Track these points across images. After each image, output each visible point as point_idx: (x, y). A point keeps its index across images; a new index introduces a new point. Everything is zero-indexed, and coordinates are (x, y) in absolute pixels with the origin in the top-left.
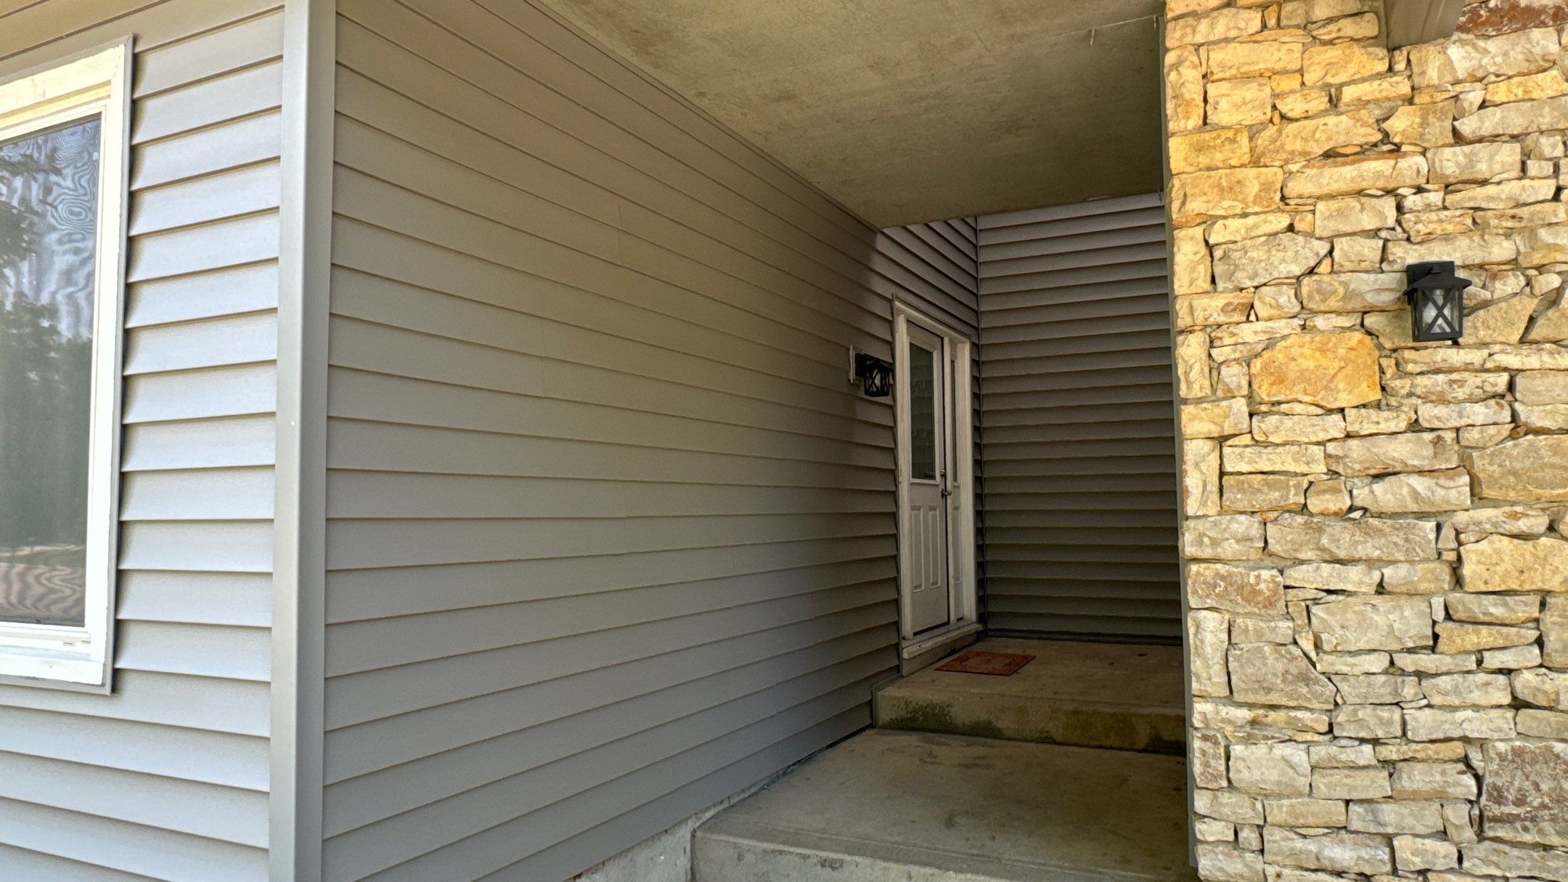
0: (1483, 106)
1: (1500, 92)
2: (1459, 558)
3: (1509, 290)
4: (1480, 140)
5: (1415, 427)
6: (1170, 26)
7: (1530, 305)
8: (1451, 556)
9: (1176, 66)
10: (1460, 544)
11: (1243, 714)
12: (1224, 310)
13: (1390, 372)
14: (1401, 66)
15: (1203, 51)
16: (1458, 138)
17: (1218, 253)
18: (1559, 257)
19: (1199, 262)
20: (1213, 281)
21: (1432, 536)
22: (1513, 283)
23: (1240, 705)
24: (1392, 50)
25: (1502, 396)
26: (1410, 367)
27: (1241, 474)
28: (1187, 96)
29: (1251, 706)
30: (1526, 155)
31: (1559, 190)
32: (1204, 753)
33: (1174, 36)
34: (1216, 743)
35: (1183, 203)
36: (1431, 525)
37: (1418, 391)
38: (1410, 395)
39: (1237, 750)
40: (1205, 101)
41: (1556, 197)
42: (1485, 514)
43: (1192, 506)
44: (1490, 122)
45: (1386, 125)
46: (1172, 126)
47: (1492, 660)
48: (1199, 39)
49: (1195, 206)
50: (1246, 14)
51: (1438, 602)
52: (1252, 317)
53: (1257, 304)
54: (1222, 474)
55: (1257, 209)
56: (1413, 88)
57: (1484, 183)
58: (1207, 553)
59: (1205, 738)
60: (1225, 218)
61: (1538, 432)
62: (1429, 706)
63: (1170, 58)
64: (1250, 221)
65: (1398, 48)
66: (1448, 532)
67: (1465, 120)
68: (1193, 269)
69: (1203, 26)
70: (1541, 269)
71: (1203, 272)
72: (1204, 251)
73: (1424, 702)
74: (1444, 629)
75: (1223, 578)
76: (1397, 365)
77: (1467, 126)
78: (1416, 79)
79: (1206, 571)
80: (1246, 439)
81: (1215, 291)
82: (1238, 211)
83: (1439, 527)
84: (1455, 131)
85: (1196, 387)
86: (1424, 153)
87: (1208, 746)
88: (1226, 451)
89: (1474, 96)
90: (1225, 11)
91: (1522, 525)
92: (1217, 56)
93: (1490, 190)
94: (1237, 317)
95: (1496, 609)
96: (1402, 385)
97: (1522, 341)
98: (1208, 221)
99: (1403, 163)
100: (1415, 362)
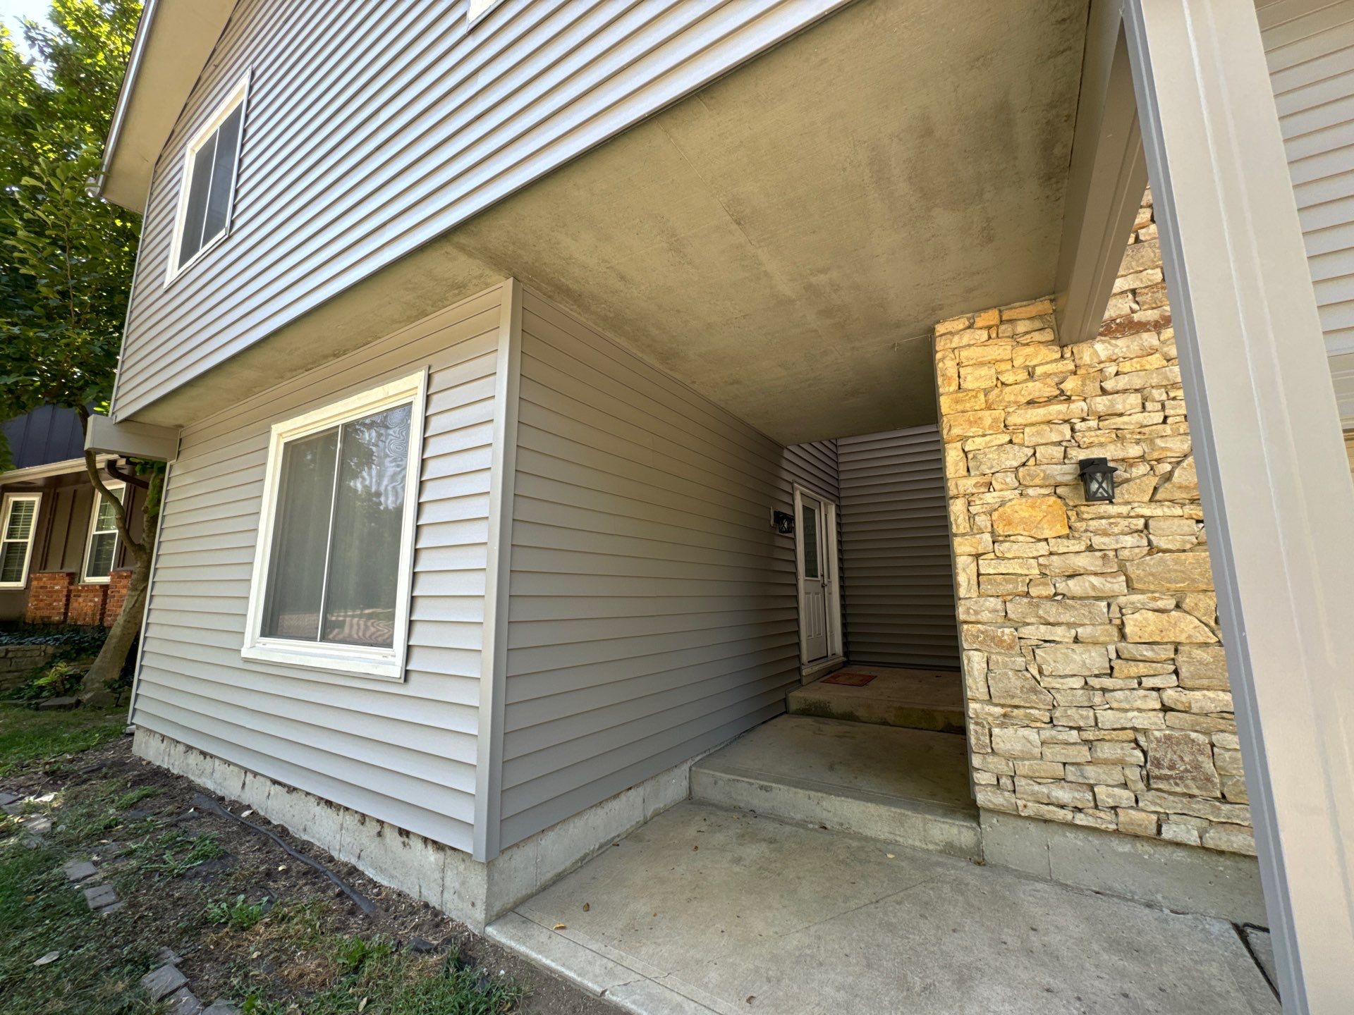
0: (1117, 374)
1: (1126, 367)
2: (1123, 623)
3: (1141, 473)
4: (1117, 392)
5: (1090, 548)
6: (938, 339)
7: (1154, 481)
8: (1118, 622)
9: (943, 359)
10: (1123, 615)
11: (998, 711)
12: (975, 486)
13: (1073, 519)
14: (1068, 355)
15: (956, 352)
16: (1104, 392)
17: (970, 456)
18: (1169, 454)
19: (960, 460)
20: (968, 470)
21: (1105, 610)
22: (1142, 469)
23: (996, 705)
24: (1062, 347)
25: (1142, 531)
26: (1085, 516)
27: (989, 574)
28: (949, 375)
29: (1003, 706)
30: (1145, 400)
31: (1166, 418)
32: (976, 732)
33: (940, 345)
34: (983, 727)
35: (949, 430)
36: (1104, 604)
37: (1091, 529)
38: (1086, 531)
39: (996, 731)
40: (959, 377)
41: (1165, 421)
42: (1135, 598)
43: (962, 592)
44: (1122, 382)
45: (1062, 386)
46: (941, 390)
47: (1148, 682)
48: (954, 345)
49: (956, 431)
50: (979, 332)
51: (1112, 648)
52: (992, 489)
53: (994, 482)
54: (979, 575)
55: (991, 432)
56: (1076, 366)
57: (1121, 415)
58: (972, 618)
59: (977, 724)
60: (973, 437)
61: (1165, 551)
62: (1111, 708)
63: (939, 356)
64: (988, 438)
65: (1066, 346)
66: (1114, 608)
67: (1108, 382)
68: (957, 465)
69: (956, 339)
70: (1158, 461)
71: (962, 466)
72: (962, 454)
73: (1107, 706)
74: (1117, 664)
75: (982, 633)
76: (1077, 514)
77: (1108, 385)
78: (1078, 362)
79: (973, 629)
80: (992, 555)
81: (970, 475)
82: (980, 433)
83: (1109, 605)
84: (1102, 388)
85: (961, 527)
86: (1085, 400)
87: (978, 728)
88: (981, 562)
89: (1112, 369)
90: (968, 331)
91: (1160, 604)
92: (964, 353)
93: (1125, 419)
94: (982, 490)
95: (1148, 653)
96: (1081, 526)
97: (1151, 501)
98: (964, 439)
99: (1073, 406)
100: (1088, 513)
